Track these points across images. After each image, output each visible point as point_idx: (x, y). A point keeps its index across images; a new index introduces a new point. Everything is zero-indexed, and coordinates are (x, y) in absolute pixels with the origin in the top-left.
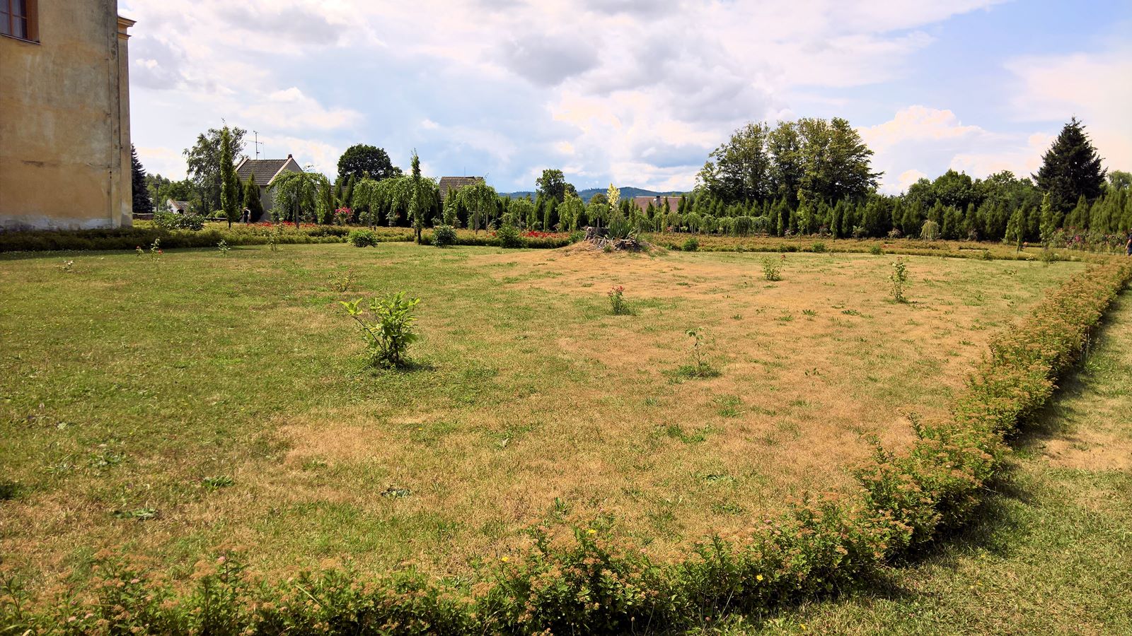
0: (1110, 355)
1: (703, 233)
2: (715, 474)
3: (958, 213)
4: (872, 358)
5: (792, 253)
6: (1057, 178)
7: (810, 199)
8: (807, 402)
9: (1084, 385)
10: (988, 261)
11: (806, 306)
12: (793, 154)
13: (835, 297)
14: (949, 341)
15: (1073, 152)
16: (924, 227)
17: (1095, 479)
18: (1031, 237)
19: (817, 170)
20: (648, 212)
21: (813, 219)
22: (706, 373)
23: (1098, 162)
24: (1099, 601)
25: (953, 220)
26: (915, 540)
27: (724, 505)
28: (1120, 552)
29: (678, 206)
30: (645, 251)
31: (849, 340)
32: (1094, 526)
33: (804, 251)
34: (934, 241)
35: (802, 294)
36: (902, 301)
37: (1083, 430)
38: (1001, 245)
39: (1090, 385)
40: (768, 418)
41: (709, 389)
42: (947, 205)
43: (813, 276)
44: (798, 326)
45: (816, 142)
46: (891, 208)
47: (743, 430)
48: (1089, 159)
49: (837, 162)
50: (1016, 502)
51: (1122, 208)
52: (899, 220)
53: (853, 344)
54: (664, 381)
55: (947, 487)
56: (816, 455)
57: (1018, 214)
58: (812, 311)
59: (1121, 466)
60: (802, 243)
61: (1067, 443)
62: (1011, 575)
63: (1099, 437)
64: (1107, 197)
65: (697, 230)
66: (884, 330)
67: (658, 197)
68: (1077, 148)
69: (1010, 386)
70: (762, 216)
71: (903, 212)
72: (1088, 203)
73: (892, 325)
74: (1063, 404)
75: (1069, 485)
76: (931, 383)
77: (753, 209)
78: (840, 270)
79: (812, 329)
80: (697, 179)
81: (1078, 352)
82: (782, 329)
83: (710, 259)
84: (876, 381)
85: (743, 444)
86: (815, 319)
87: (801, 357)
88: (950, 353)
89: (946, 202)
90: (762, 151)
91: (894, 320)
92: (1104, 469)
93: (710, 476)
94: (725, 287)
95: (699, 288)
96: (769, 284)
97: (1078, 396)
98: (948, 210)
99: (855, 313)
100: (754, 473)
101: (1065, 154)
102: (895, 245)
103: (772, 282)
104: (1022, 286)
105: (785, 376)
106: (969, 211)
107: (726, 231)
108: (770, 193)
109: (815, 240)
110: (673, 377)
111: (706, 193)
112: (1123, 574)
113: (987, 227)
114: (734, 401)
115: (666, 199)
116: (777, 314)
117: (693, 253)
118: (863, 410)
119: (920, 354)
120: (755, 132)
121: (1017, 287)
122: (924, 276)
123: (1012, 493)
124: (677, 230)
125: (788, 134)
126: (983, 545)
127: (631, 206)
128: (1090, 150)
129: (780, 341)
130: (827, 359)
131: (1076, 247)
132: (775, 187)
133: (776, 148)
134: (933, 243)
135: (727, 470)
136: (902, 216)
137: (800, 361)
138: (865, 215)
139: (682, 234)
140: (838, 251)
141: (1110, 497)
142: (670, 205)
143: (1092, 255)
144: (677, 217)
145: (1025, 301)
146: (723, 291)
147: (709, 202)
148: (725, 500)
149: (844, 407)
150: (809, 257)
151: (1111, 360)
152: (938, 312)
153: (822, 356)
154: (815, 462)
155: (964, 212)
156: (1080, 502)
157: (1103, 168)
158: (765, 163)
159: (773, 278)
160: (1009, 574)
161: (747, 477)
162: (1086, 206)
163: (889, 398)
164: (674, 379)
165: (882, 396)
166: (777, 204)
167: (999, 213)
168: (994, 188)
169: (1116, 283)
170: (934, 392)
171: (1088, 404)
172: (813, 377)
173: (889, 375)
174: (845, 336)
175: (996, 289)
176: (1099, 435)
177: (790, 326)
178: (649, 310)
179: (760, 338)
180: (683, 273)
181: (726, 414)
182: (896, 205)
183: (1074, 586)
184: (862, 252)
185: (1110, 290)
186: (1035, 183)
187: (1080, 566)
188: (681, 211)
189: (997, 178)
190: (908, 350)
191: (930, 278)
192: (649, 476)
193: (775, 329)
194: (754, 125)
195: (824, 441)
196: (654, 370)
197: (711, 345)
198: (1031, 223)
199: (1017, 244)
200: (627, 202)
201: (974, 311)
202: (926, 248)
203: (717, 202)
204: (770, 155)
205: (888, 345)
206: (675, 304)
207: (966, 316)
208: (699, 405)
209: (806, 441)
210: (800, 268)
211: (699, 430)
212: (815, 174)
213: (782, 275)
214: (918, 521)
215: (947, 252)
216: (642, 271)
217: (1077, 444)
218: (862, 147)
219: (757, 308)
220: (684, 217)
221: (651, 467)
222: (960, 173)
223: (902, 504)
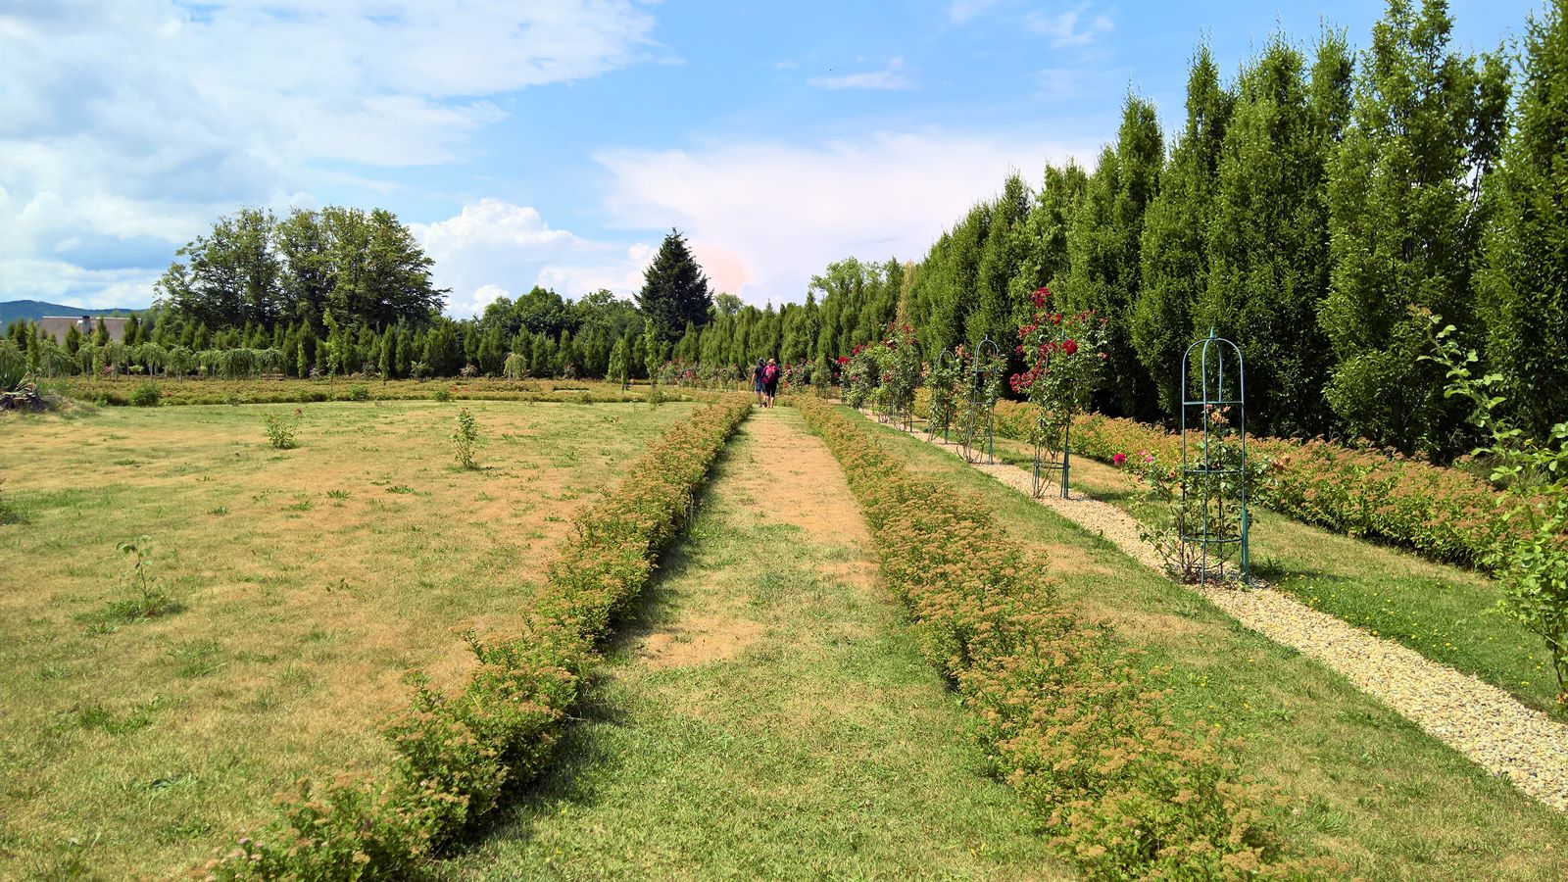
0: (715, 517)
1: (172, 374)
2: (165, 777)
3: (550, 343)
4: (427, 555)
5: (319, 403)
6: (662, 300)
7: (346, 323)
8: (329, 632)
9: (688, 558)
10: (587, 406)
11: (332, 485)
12: (316, 258)
13: (376, 468)
14: (532, 518)
15: (676, 270)
16: (507, 362)
17: (696, 676)
18: (637, 372)
19: (356, 282)
20: (68, 343)
21: (352, 351)
22: (157, 609)
23: (704, 281)
24: (697, 834)
25: (545, 352)
26: (474, 812)
27: (179, 826)
28: (721, 766)
29: (124, 333)
30: (53, 409)
31: (396, 531)
32: (695, 738)
33: (339, 399)
34: (523, 379)
35: (327, 467)
36: (473, 468)
37: (687, 617)
38: (604, 383)
39: (695, 558)
40: (265, 668)
41: (162, 636)
42: (536, 333)
43: (346, 438)
44: (320, 516)
45: (349, 242)
46: (462, 336)
47: (220, 694)
48: (694, 279)
49: (383, 272)
50: (608, 727)
51: (732, 336)
52: (474, 352)
53: (402, 535)
54: (79, 633)
55: (514, 727)
56: (337, 713)
57: (620, 344)
58: (341, 491)
59: (724, 655)
60: (336, 388)
61: (668, 636)
62: (598, 828)
63: (703, 623)
64: (715, 324)
65: (161, 370)
66: (444, 511)
67: (86, 318)
68: (681, 264)
69: (601, 573)
70: (271, 348)
71: (479, 341)
72: (697, 330)
73: (456, 503)
74: (666, 585)
75: (668, 690)
76: (507, 581)
77: (257, 338)
78: (389, 428)
79: (340, 520)
80: (156, 289)
81: (682, 517)
82: (294, 524)
83: (176, 419)
84: (431, 586)
85: (219, 716)
86: (346, 503)
87: (322, 565)
88: (533, 536)
89: (535, 330)
90: (266, 251)
91: (460, 496)
92: (707, 663)
93: (158, 782)
94: (201, 464)
95: (156, 468)
96: (278, 455)
97: (682, 574)
98: (537, 339)
99: (406, 489)
100: (235, 762)
101: (669, 272)
102: (470, 387)
103: (282, 451)
104: (625, 436)
105: (295, 597)
106: (563, 341)
107: (212, 371)
108: (283, 313)
109: (355, 382)
110: (95, 624)
111: (175, 311)
112: (723, 794)
113: (586, 360)
114: (207, 649)
115: (102, 321)
116: (287, 500)
117: (148, 410)
118: (411, 633)
119: (494, 540)
120: (254, 222)
121: (619, 438)
122: (503, 430)
123: (602, 716)
124: (124, 371)
125: (308, 227)
126: (564, 795)
127: (30, 332)
128: (693, 268)
129: (289, 542)
130: (362, 562)
131: (687, 384)
132: (292, 306)
133: (290, 247)
134: (520, 383)
135: (188, 767)
136: (477, 348)
137: (321, 570)
138: (427, 346)
139: (132, 378)
140: (388, 399)
141: (712, 697)
142: (108, 329)
143: (705, 393)
144: (121, 351)
145: (626, 456)
146: (198, 470)
147: (180, 326)
148: (182, 817)
149: (384, 632)
150: (344, 409)
151: (719, 523)
152: (518, 480)
153: (354, 558)
154: (335, 724)
155: (557, 341)
156: (679, 711)
157: (709, 290)
158: (273, 268)
159: (283, 444)
160: (595, 827)
161: (223, 770)
162: (695, 334)
163: (448, 609)
164: (98, 628)
165: (440, 607)
166: (295, 331)
167: (599, 342)
168: (590, 311)
169: (724, 429)
170: (510, 592)
171: (693, 581)
172: (341, 592)
173: (450, 576)
174: (390, 526)
175: (593, 443)
176: (703, 620)
177: (306, 518)
178: (56, 511)
179: (257, 541)
180: (128, 444)
181: (191, 673)
182: (470, 332)
183: (669, 823)
184: (423, 398)
185: (717, 437)
186: (638, 306)
187: (677, 795)
188: (129, 340)
189: (595, 298)
190: (479, 538)
191: (510, 433)
192: (40, 804)
193: (281, 525)
194: (251, 212)
195: (351, 689)
196: (59, 617)
197: (171, 561)
198: (636, 355)
199: (622, 379)
200: (23, 325)
201: (565, 475)
202: (512, 390)
203: (196, 328)
204: (281, 257)
205: (450, 533)
206: (108, 497)
207: (555, 481)
208: (143, 666)
209: (323, 694)
210: (328, 426)
211: (140, 707)
212: (352, 287)
213: (297, 438)
214: (477, 784)
215: (538, 395)
216: (47, 445)
217: (679, 635)
218: (419, 253)
219: (254, 494)
220: (136, 351)
221: (44, 789)
222: (548, 291)
223: (454, 764)
